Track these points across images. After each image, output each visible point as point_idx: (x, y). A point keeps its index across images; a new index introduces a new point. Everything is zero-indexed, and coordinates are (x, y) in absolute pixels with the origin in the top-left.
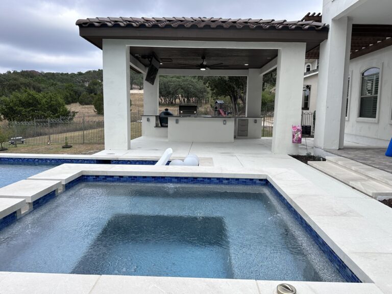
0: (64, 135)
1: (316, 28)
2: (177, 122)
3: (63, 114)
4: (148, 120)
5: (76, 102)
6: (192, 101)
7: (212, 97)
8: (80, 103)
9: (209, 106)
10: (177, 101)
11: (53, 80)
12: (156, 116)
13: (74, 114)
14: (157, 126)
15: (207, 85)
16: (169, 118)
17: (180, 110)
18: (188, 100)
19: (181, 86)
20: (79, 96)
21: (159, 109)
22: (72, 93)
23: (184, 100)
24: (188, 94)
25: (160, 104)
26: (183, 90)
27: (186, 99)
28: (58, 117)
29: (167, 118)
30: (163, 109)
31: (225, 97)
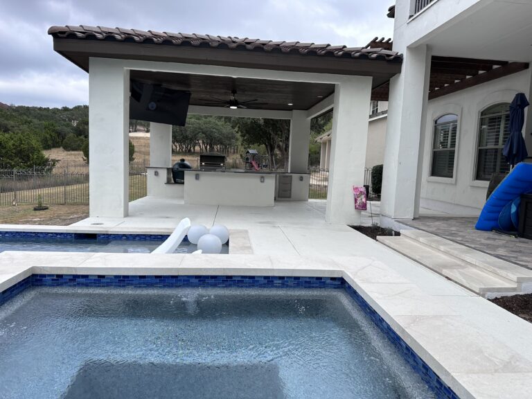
0: (37, 192)
1: (387, 58)
2: (197, 177)
3: (38, 162)
4: (156, 174)
5: (59, 147)
6: (216, 150)
7: (242, 145)
8: (64, 148)
9: (238, 156)
10: (197, 148)
11: (27, 116)
12: (168, 169)
13: (54, 163)
14: (168, 182)
15: (236, 129)
16: (185, 172)
17: (201, 161)
18: (212, 148)
19: (202, 129)
20: (64, 138)
21: (171, 158)
22: (53, 134)
23: (206, 148)
24: (211, 140)
25: (173, 151)
26: (204, 135)
27: (208, 147)
28: (31, 166)
29: (183, 172)
30: (178, 159)
31: (259, 146)
